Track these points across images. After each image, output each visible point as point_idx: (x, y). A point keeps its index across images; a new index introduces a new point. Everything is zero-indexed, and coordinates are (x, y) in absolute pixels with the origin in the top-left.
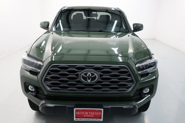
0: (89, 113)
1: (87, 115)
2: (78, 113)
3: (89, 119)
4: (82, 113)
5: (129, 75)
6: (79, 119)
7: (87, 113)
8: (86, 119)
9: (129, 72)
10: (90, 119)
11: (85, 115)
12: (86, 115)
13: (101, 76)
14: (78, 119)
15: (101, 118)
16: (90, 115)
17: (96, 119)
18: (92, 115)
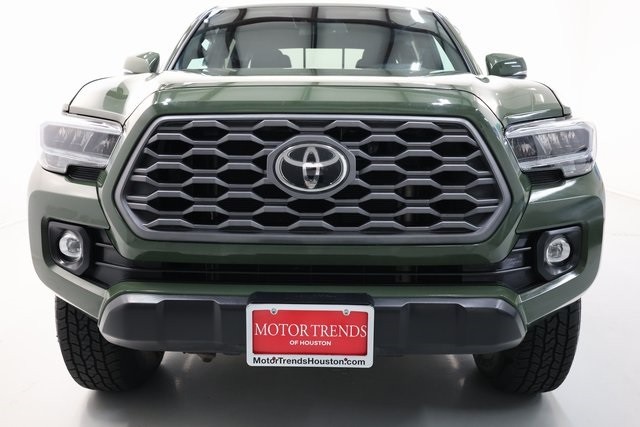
0: (310, 331)
1: (304, 338)
2: (266, 330)
3: (311, 357)
4: (282, 328)
5: (482, 163)
6: (271, 357)
7: (302, 330)
8: (297, 357)
9: (478, 148)
10: (316, 357)
11: (294, 339)
12: (299, 338)
13: (361, 163)
14: (263, 357)
15: (365, 354)
16: (319, 338)
17: (342, 358)
18: (325, 338)
